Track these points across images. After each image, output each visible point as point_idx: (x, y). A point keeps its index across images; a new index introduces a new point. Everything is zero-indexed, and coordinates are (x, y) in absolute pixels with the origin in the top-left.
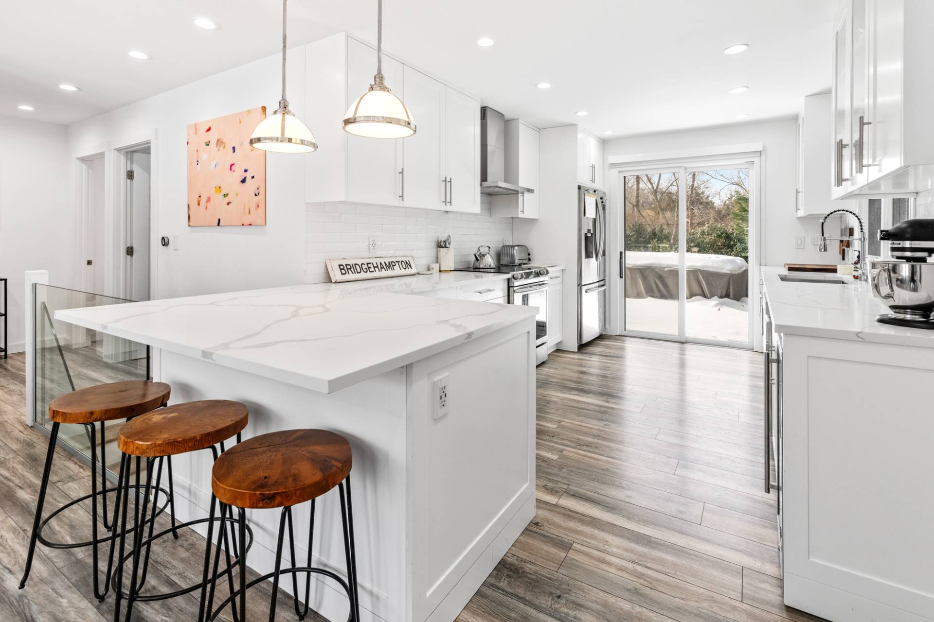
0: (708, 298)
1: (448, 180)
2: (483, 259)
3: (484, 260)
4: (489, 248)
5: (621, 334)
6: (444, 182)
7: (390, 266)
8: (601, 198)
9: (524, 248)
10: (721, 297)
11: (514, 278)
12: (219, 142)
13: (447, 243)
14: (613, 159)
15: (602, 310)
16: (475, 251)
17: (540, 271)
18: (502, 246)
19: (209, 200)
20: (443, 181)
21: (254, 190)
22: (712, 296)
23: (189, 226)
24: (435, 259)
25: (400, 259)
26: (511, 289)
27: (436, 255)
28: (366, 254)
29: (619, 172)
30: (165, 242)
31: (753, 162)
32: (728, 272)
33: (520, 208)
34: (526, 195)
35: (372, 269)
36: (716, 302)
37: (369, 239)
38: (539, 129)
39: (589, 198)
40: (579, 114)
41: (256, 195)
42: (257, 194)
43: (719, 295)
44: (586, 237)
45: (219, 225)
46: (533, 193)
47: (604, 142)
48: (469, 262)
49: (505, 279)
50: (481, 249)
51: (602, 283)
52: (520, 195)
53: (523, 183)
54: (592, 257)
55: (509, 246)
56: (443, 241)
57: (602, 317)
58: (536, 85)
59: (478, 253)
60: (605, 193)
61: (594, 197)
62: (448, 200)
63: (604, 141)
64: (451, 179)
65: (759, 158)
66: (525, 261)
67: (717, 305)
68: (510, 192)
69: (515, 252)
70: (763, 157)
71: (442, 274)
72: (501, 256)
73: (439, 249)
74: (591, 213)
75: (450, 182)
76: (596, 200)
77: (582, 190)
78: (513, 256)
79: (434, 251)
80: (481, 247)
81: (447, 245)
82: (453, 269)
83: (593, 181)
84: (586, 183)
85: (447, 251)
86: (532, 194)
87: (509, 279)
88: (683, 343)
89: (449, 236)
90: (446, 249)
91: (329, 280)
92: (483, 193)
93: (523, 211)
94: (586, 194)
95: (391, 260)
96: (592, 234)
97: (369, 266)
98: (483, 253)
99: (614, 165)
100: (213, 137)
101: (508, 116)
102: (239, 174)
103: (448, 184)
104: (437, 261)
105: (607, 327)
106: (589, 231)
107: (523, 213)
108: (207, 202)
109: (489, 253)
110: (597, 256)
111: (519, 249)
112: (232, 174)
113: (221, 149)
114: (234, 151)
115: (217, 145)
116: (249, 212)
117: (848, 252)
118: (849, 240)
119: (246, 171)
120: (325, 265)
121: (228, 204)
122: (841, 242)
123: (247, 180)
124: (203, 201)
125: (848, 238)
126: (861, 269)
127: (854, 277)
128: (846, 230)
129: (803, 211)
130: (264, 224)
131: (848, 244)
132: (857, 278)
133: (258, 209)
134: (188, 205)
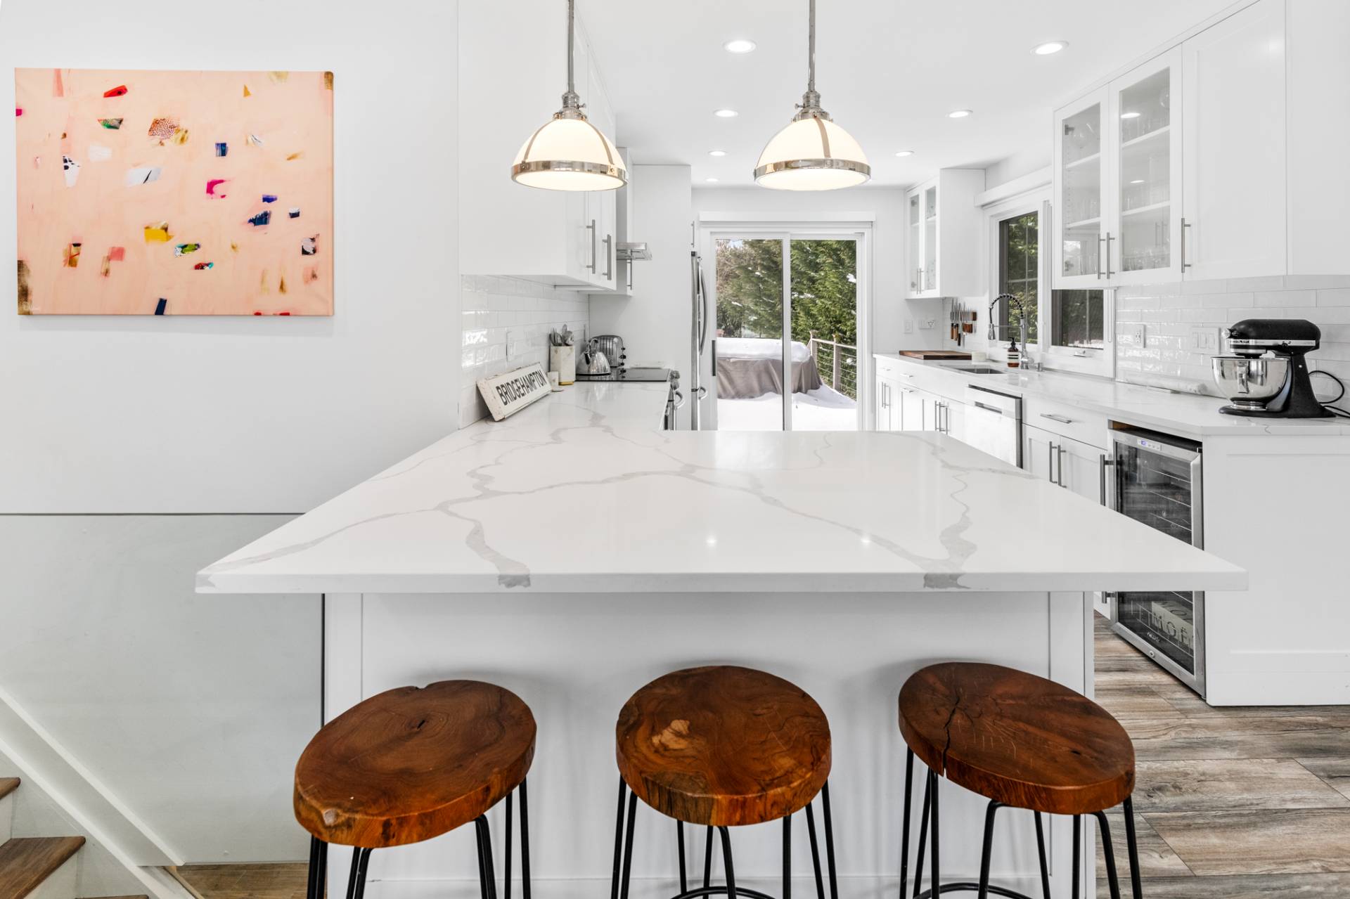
7: (531, 381)
9: (620, 339)
10: (794, 392)
12: (161, 126)
14: (706, 216)
19: (116, 254)
21: (299, 240)
23: (26, 312)
29: (711, 233)
31: (863, 233)
32: (799, 361)
33: (628, 281)
40: (713, 154)
41: (305, 252)
42: (309, 249)
45: (160, 311)
52: (628, 261)
62: (607, 270)
65: (870, 230)
69: (613, 346)
70: (875, 230)
71: (563, 389)
73: (553, 348)
82: (575, 378)
85: (569, 350)
90: (567, 347)
99: (706, 224)
100: (135, 110)
102: (244, 202)
108: (109, 258)
112: (215, 201)
113: (171, 142)
114: (224, 153)
115: (152, 130)
116: (282, 287)
117: (967, 337)
118: (972, 325)
119: (268, 199)
120: (477, 387)
121: (200, 267)
122: (955, 326)
123: (272, 220)
124: (91, 257)
125: (970, 322)
126: (1023, 356)
127: (1010, 365)
128: (965, 314)
129: (935, 293)
130: (329, 315)
131: (970, 329)
132: (1016, 365)
133: (314, 283)
134: (21, 265)
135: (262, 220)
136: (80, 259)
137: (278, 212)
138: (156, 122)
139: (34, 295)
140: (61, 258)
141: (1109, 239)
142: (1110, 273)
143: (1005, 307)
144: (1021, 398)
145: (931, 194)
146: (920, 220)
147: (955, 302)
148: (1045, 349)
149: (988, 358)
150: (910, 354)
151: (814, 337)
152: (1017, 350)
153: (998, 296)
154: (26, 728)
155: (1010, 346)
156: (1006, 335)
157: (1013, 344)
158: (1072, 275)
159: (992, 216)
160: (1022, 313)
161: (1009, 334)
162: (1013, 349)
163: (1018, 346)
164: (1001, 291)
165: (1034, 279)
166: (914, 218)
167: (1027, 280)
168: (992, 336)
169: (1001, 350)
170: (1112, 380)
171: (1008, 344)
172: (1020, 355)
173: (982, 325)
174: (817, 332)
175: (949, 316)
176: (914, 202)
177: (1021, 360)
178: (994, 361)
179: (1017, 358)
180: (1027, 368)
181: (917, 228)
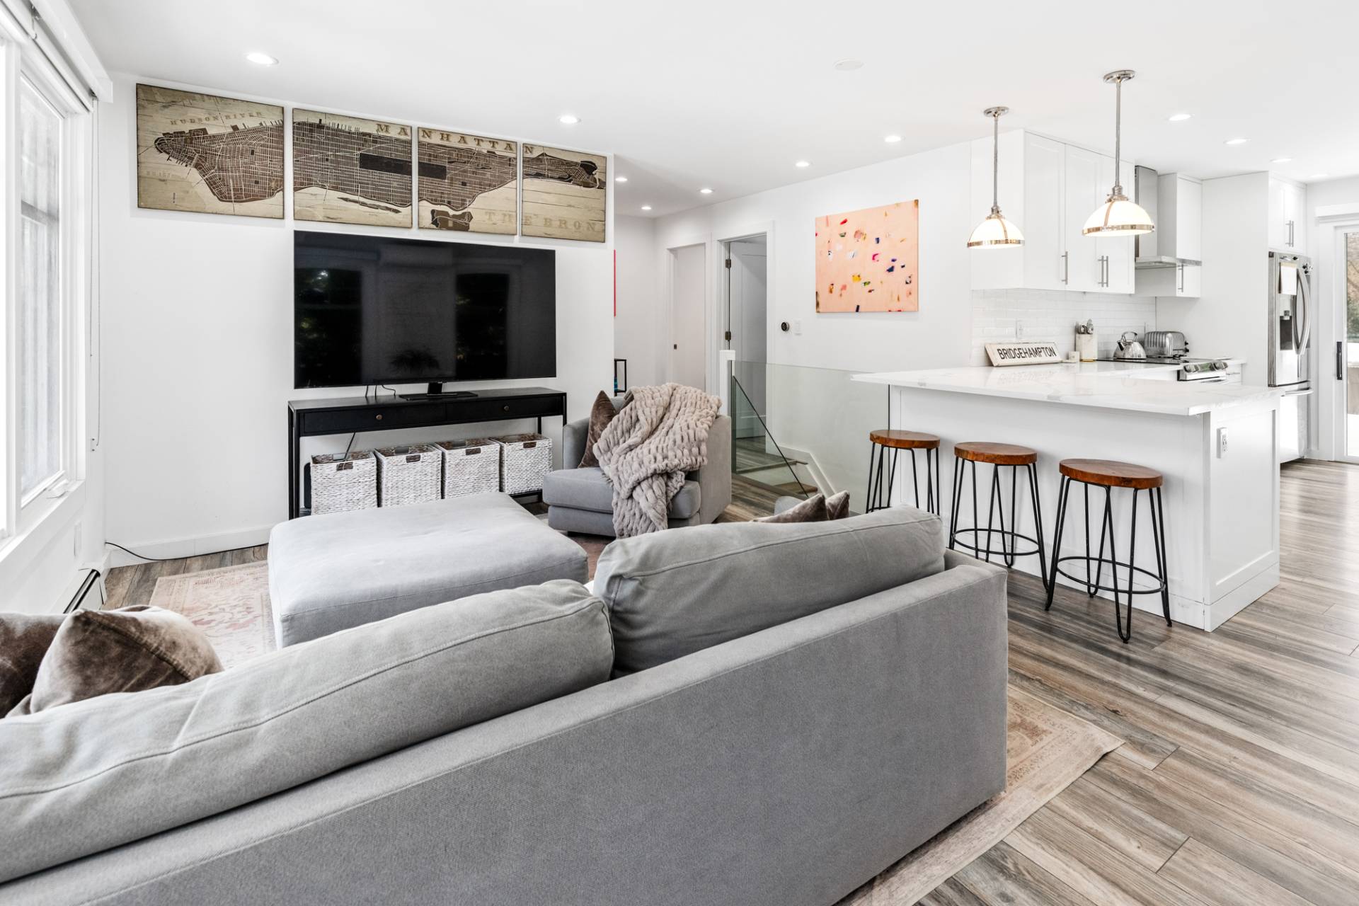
1: (1105, 259)
3: (1130, 349)
4: (1136, 334)
5: (1337, 460)
6: (1101, 262)
7: (1037, 352)
8: (1304, 267)
9: (1180, 335)
11: (1186, 370)
12: (858, 234)
13: (1088, 329)
14: (1321, 211)
15: (1304, 423)
16: (1119, 338)
17: (1214, 365)
19: (844, 287)
21: (905, 278)
23: (818, 312)
24: (1073, 346)
25: (1044, 346)
27: (1073, 342)
28: (1014, 340)
29: (1336, 228)
30: (785, 327)
33: (1179, 284)
34: (1188, 269)
35: (1023, 355)
37: (1016, 323)
38: (1201, 181)
39: (1287, 268)
41: (907, 283)
42: (908, 282)
44: (1282, 321)
45: (857, 310)
47: (1307, 188)
49: (1174, 371)
50: (1125, 336)
51: (1304, 385)
52: (1178, 268)
53: (1181, 253)
54: (1291, 349)
55: (1157, 332)
56: (1083, 326)
57: (1305, 432)
58: (1224, 142)
59: (1123, 341)
60: (1308, 259)
61: (1293, 266)
62: (1105, 281)
63: (1306, 185)
64: (1107, 257)
66: (1182, 353)
68: (1166, 265)
69: (1167, 340)
71: (1084, 364)
72: (1146, 345)
73: (1078, 335)
74: (1290, 287)
75: (1107, 260)
76: (1297, 270)
77: (1277, 258)
78: (1163, 346)
79: (1072, 337)
80: (1127, 333)
81: (1090, 331)
82: (1096, 359)
83: (1291, 244)
84: (1280, 247)
85: (1088, 338)
87: (1178, 372)
89: (1090, 320)
90: (1089, 335)
91: (990, 364)
92: (1136, 270)
93: (1182, 289)
94: (1282, 263)
95: (1037, 346)
96: (1291, 317)
97: (1021, 351)
98: (1128, 341)
99: (1325, 219)
100: (850, 229)
101: (1160, 170)
102: (885, 263)
103: (1105, 263)
104: (1076, 348)
105: (1313, 448)
106: (1286, 313)
107: (1181, 291)
108: (842, 289)
109: (1134, 342)
110: (1298, 347)
111: (1172, 337)
112: (875, 263)
113: (861, 240)
114: (878, 242)
115: (855, 236)
116: (898, 299)
119: (893, 260)
120: (986, 349)
121: (870, 291)
123: (895, 269)
124: (837, 289)
130: (916, 310)
133: (910, 296)
134: (817, 293)
135: (891, 270)
136: (834, 290)
137: (897, 265)
138: (856, 232)
139: (820, 305)
140: (828, 290)
154: (820, 472)
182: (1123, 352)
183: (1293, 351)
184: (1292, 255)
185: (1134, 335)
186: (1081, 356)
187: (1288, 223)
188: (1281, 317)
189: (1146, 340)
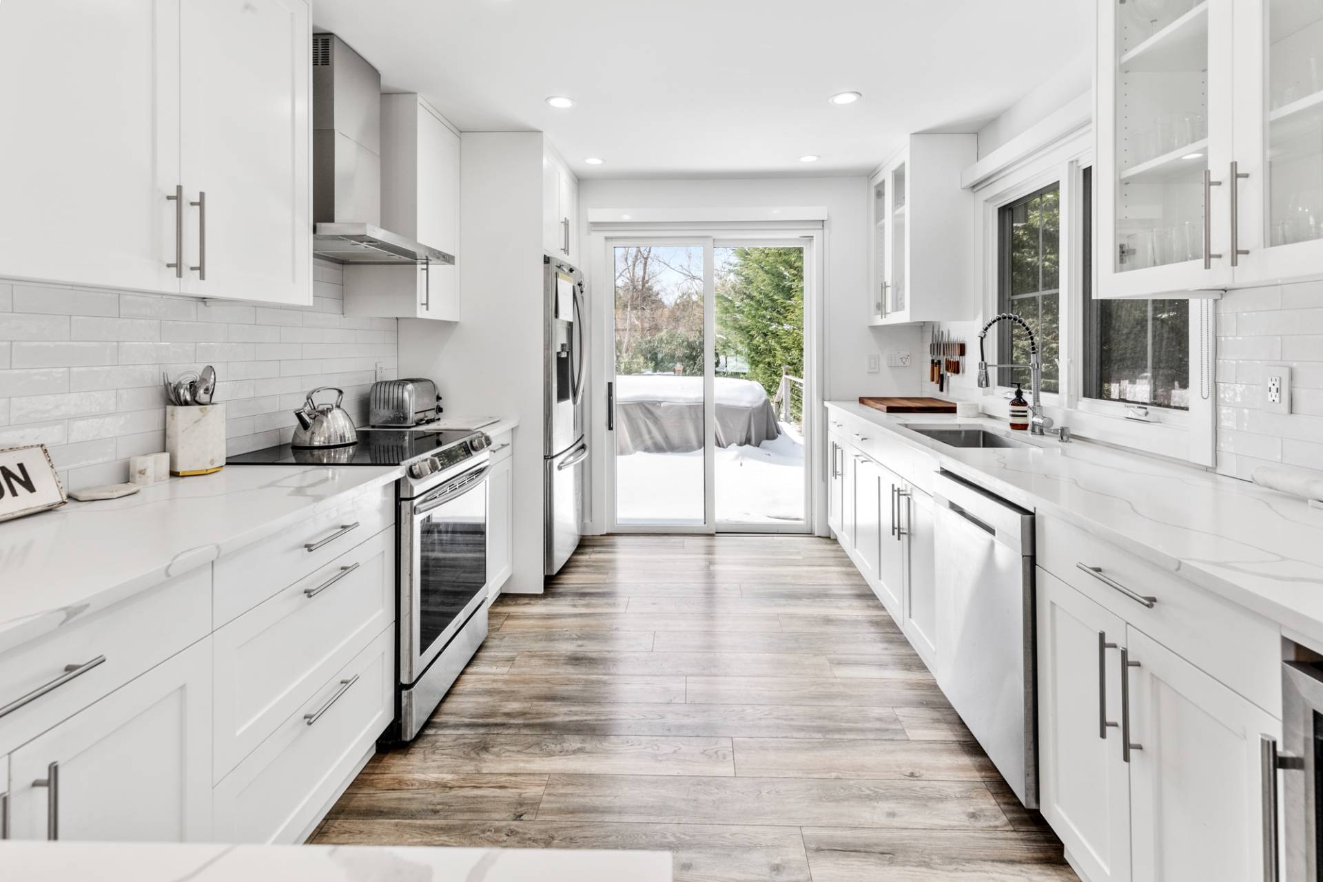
0: (723, 447)
1: (190, 195)
2: (322, 422)
3: (325, 424)
4: (340, 392)
5: (610, 532)
6: (174, 202)
8: (580, 284)
9: (429, 384)
10: (741, 444)
11: (411, 474)
13: (202, 391)
14: (596, 215)
16: (299, 403)
17: (471, 442)
18: (374, 382)
20: (169, 198)
22: (729, 444)
24: (156, 438)
26: (405, 506)
27: (161, 428)
29: (606, 238)
31: (812, 237)
32: (748, 405)
33: (421, 297)
34: (436, 269)
36: (736, 453)
38: (461, 132)
39: (565, 282)
43: (738, 442)
44: (559, 359)
46: (453, 264)
47: (581, 182)
48: (280, 432)
49: (388, 482)
50: (314, 397)
51: (580, 443)
52: (419, 267)
53: (428, 237)
54: (568, 398)
55: (391, 382)
56: (186, 382)
59: (308, 408)
60: (584, 275)
61: (570, 281)
62: (191, 258)
63: (580, 178)
64: (201, 195)
65: (821, 231)
66: (431, 415)
67: (737, 457)
68: (397, 257)
69: (406, 395)
70: (826, 231)
71: (183, 482)
72: (372, 406)
73: (170, 408)
74: (566, 310)
75: (200, 202)
76: (574, 286)
77: (553, 264)
78: (400, 406)
79: (155, 415)
80: (318, 390)
81: (202, 396)
82: (222, 464)
83: (566, 250)
84: (555, 252)
85: (200, 413)
86: (448, 267)
87: (397, 481)
88: (712, 535)
90: (196, 408)
92: (319, 256)
93: (427, 304)
94: (560, 274)
96: (567, 354)
98: (321, 408)
99: (596, 225)
103: (191, 210)
104: (165, 444)
105: (587, 521)
106: (562, 348)
107: (427, 309)
109: (338, 407)
110: (575, 394)
111: (416, 388)
117: (952, 379)
118: (958, 362)
122: (935, 364)
125: (956, 358)
126: (1034, 414)
127: (1014, 426)
128: (948, 346)
129: (903, 317)
131: (956, 368)
132: (1024, 427)
141: (1235, 176)
142: (1238, 252)
143: (1007, 336)
144: (1034, 514)
145: (899, 177)
146: (886, 216)
147: (936, 330)
148: (1072, 404)
149: (980, 411)
150: (871, 402)
151: (787, 374)
152: (1025, 404)
153: (996, 316)
155: (1014, 397)
156: (1008, 378)
157: (1019, 394)
158: (1133, 268)
159: (986, 201)
160: (1033, 344)
161: (1013, 377)
162: (1019, 401)
163: (1027, 396)
164: (1001, 308)
165: (1053, 291)
166: (880, 215)
167: (1040, 294)
168: (984, 382)
169: (1000, 399)
170: (1211, 470)
171: (1010, 393)
172: (1030, 413)
173: (971, 361)
174: (791, 367)
175: (928, 349)
176: (880, 194)
177: (1031, 419)
178: (990, 417)
179: (1025, 416)
180: (1042, 433)
181: (882, 228)
182: (309, 433)
183: (570, 401)
184: (570, 265)
185: (336, 393)
186: (173, 462)
187: (564, 220)
188: (558, 353)
189: (373, 397)
